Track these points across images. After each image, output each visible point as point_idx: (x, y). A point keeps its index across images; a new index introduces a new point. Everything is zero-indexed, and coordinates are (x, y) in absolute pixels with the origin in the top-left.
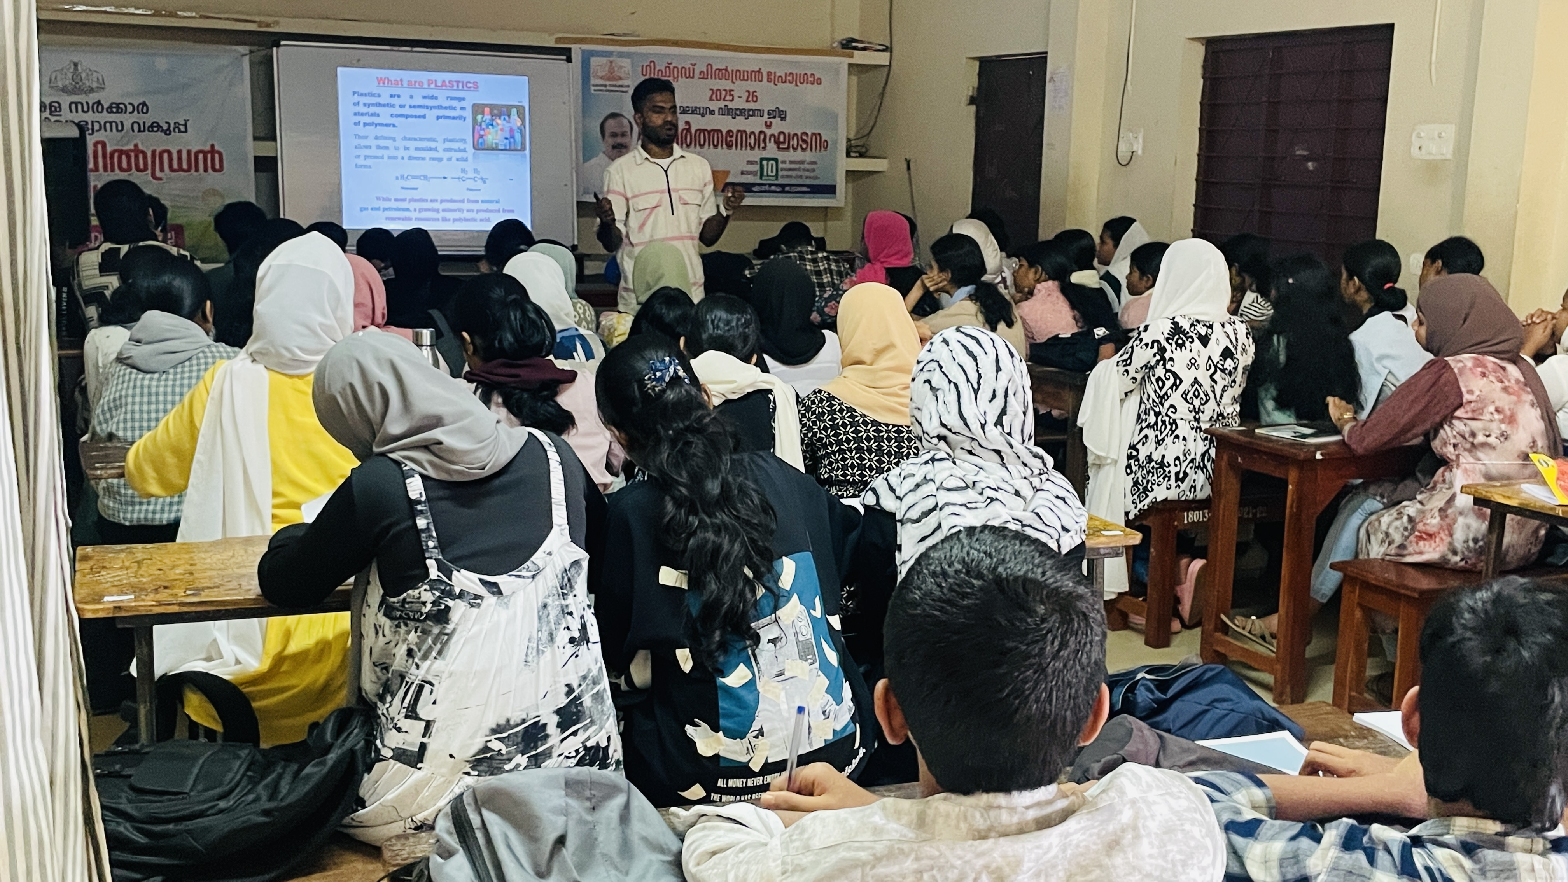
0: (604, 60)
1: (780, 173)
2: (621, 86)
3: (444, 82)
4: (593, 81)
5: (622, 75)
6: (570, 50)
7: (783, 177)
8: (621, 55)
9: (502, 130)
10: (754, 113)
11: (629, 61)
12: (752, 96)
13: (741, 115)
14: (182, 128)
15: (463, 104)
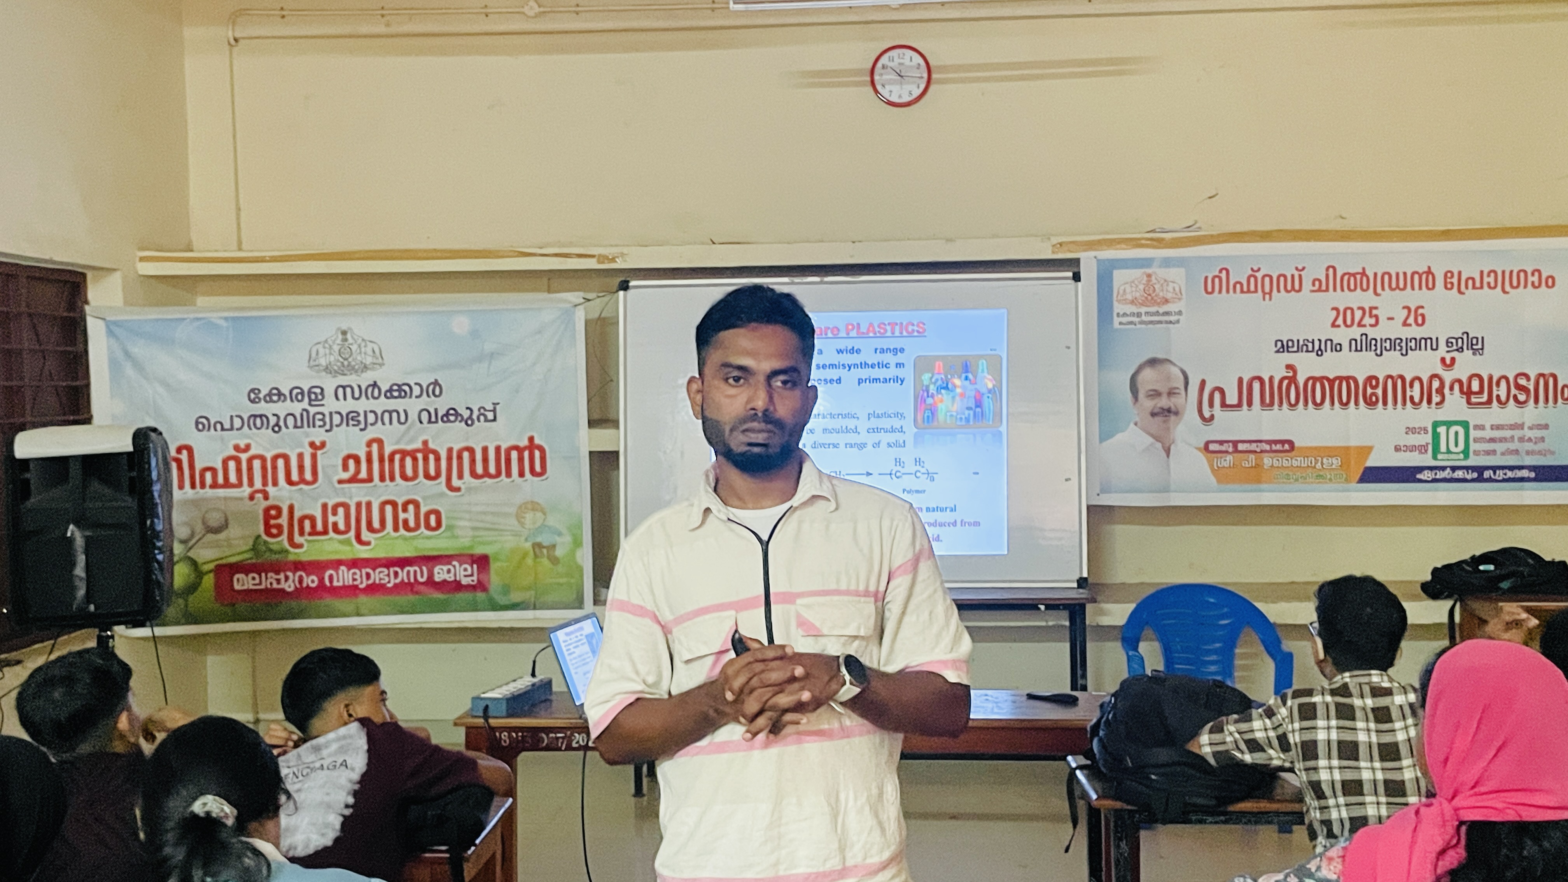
0: (1137, 273)
1: (1473, 446)
2: (1167, 313)
3: (871, 325)
4: (1118, 308)
5: (1169, 296)
6: (1077, 261)
7: (1476, 453)
8: (1167, 263)
9: (962, 395)
10: (1419, 343)
11: (1182, 271)
12: (1417, 316)
13: (1392, 348)
14: (489, 414)
15: (900, 358)
